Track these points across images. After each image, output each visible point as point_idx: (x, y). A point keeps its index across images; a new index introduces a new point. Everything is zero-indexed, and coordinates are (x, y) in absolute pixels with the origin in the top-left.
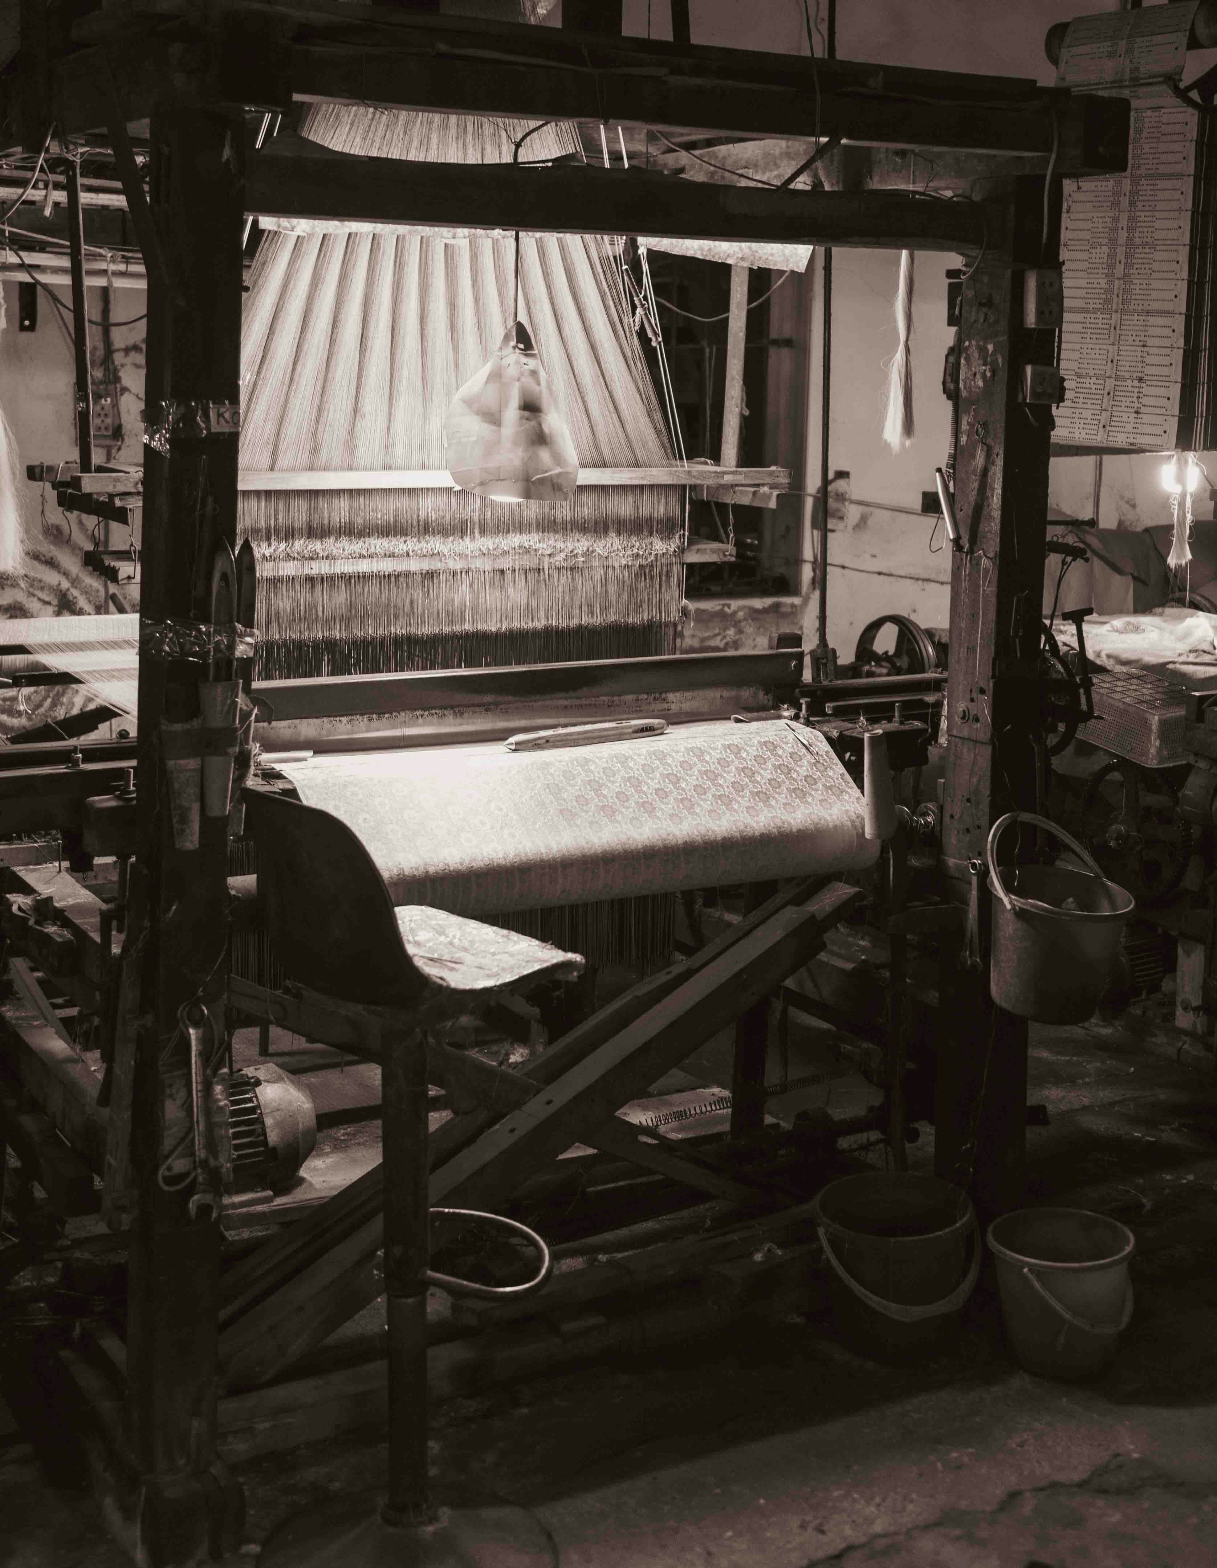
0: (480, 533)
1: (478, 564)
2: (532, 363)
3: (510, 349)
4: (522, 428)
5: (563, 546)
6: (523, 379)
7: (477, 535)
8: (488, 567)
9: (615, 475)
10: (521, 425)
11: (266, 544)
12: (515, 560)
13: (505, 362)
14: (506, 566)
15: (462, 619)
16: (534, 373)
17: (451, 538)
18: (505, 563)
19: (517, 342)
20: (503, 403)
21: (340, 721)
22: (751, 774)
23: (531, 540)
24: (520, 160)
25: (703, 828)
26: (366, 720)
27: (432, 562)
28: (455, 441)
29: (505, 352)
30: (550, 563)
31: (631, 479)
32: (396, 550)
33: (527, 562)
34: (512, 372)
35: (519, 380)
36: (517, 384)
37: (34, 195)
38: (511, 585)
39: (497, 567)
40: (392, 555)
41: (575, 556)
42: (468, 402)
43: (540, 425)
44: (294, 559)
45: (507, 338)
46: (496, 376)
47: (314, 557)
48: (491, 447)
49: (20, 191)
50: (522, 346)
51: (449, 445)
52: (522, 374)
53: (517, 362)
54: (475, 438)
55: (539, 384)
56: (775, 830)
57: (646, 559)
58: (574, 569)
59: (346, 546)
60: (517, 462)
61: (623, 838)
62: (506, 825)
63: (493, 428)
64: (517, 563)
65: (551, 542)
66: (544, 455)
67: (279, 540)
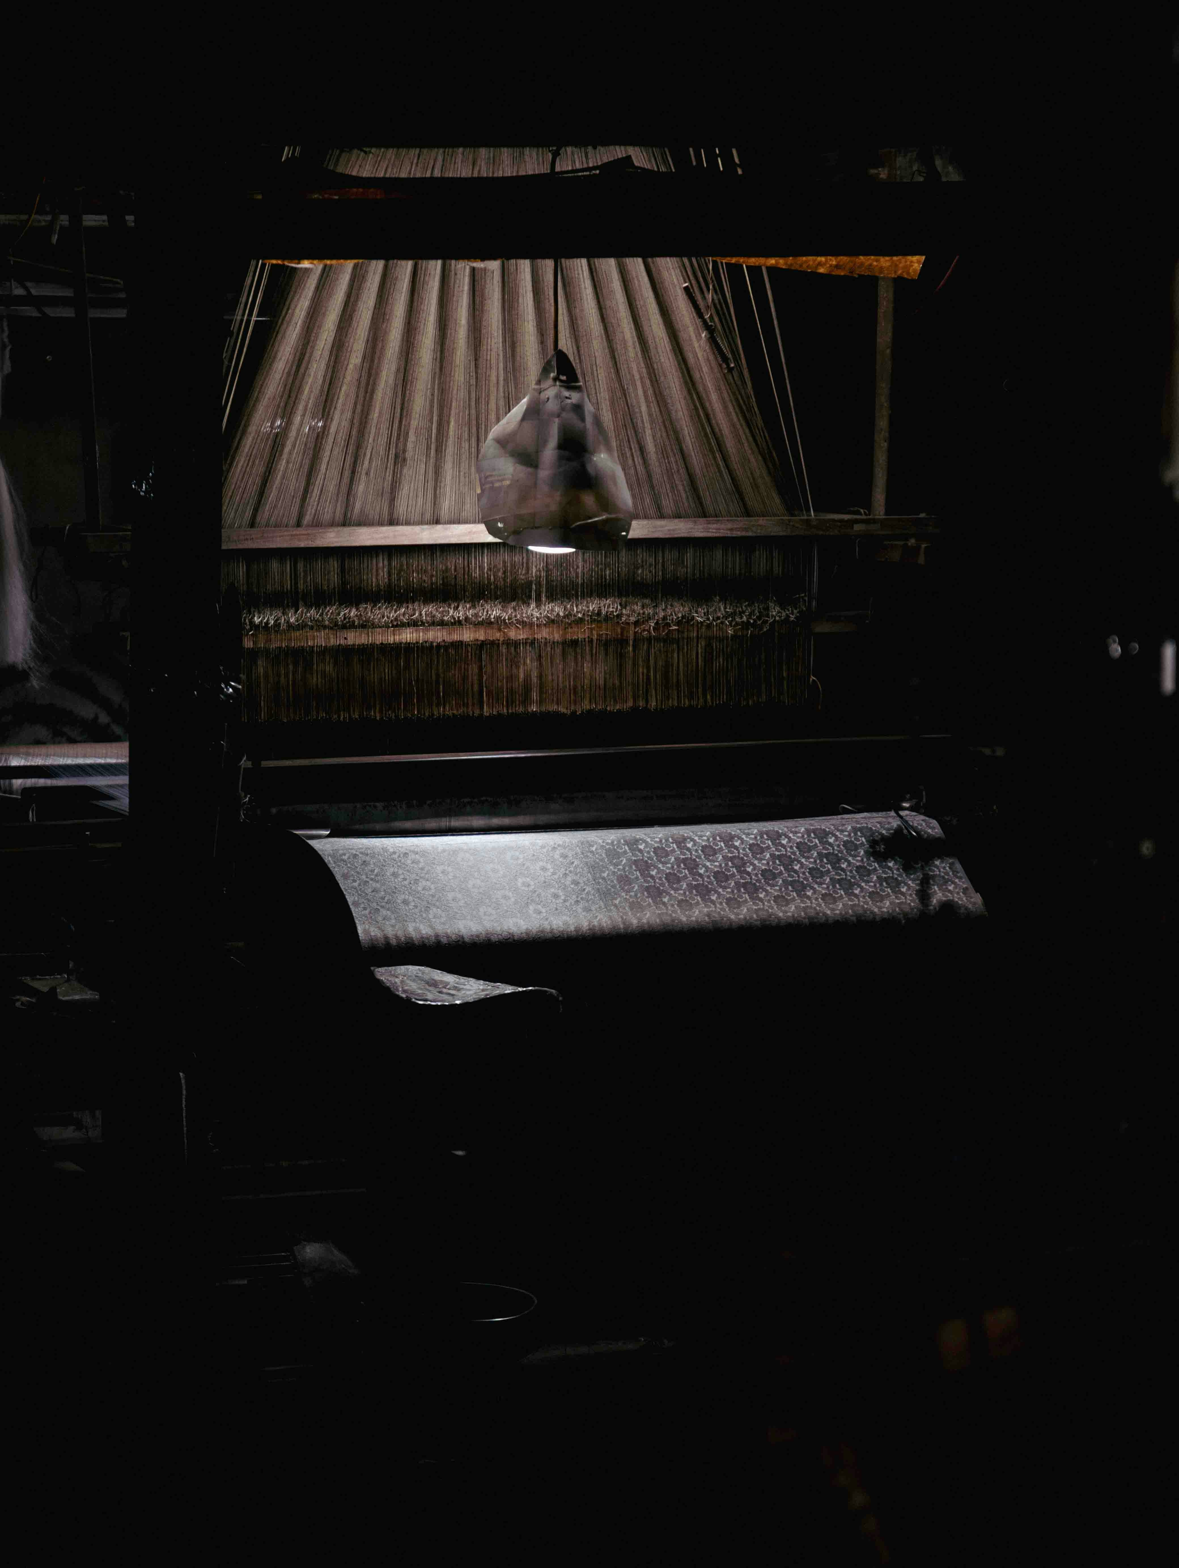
0: (547, 597)
1: (544, 634)
2: (575, 397)
3: (550, 382)
4: (561, 470)
5: (651, 611)
6: (564, 415)
7: (544, 599)
8: (557, 637)
9: (710, 526)
10: (560, 466)
11: (292, 611)
12: (591, 629)
13: (544, 396)
14: (581, 636)
15: (526, 699)
16: (578, 409)
17: (514, 604)
18: (580, 634)
19: (558, 374)
20: (541, 442)
21: (375, 807)
22: (835, 860)
23: (609, 605)
24: (558, 169)
25: (765, 913)
26: (404, 806)
27: (490, 632)
28: (487, 486)
29: (544, 385)
30: (635, 633)
31: (731, 530)
32: (446, 618)
33: (606, 631)
34: (552, 406)
35: (559, 416)
36: (557, 420)
37: (39, 221)
38: (588, 658)
39: (569, 637)
40: (442, 624)
41: (668, 625)
42: (502, 442)
43: (583, 466)
44: (325, 627)
45: (545, 370)
46: (533, 412)
47: (348, 625)
48: (525, 493)
49: (24, 217)
50: (564, 378)
51: (483, 490)
52: (563, 409)
53: (558, 396)
54: (508, 482)
55: (583, 419)
56: (854, 919)
57: (761, 629)
58: (667, 640)
59: (388, 613)
60: (554, 507)
61: (667, 919)
62: (532, 900)
63: (530, 470)
64: (594, 632)
65: (638, 608)
66: (589, 500)
67: (309, 607)
